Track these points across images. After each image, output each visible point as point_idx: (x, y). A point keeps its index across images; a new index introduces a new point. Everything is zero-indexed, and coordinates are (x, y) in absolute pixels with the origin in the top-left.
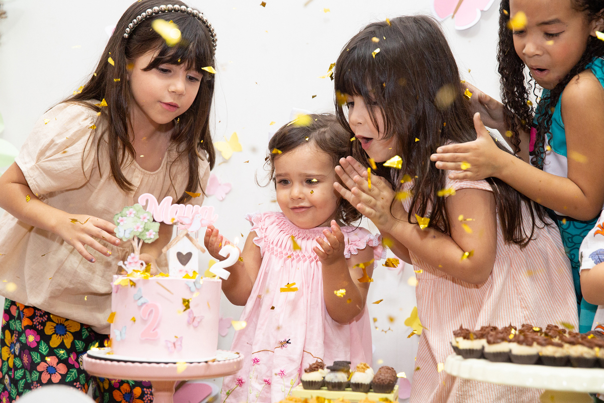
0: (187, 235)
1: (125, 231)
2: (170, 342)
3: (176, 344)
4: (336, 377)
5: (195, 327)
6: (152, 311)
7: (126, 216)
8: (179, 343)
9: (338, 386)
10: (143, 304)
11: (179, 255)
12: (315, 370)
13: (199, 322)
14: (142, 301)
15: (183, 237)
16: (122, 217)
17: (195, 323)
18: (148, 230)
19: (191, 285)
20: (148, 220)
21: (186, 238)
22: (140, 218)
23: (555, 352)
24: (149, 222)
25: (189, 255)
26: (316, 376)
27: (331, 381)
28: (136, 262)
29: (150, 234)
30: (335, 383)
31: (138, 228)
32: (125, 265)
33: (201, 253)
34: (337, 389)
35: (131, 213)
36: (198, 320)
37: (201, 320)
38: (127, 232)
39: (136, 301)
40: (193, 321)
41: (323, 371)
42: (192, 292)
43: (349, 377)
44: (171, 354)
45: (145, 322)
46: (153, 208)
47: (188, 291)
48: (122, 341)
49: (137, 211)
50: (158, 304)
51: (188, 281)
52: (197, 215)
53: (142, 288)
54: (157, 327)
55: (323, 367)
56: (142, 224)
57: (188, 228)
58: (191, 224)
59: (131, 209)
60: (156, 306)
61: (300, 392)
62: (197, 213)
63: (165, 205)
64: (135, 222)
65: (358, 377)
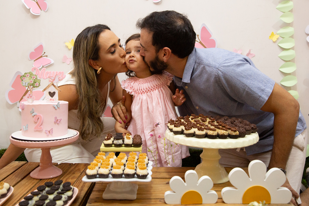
0: (53, 85)
1: (25, 83)
2: (47, 131)
3: (50, 132)
4: (118, 142)
5: (58, 124)
6: (39, 118)
7: (26, 77)
8: (51, 131)
9: (120, 146)
10: (34, 115)
11: (50, 93)
12: (109, 139)
14: (34, 114)
15: (51, 85)
16: (24, 77)
17: (58, 122)
18: (36, 83)
19: (56, 107)
21: (52, 86)
22: (32, 78)
23: (212, 133)
24: (36, 79)
25: (54, 93)
27: (116, 144)
28: (31, 97)
29: (37, 84)
30: (118, 144)
31: (31, 82)
32: (26, 98)
35: (28, 76)
36: (59, 121)
37: (60, 121)
38: (27, 84)
39: (32, 114)
41: (112, 139)
42: (56, 109)
43: (123, 141)
44: (48, 136)
45: (36, 123)
46: (38, 73)
47: (54, 109)
48: (26, 131)
49: (31, 75)
50: (41, 115)
51: (54, 105)
52: (57, 76)
53: (34, 108)
54: (41, 125)
55: (112, 137)
56: (33, 80)
57: (53, 81)
58: (54, 80)
59: (28, 74)
60: (40, 116)
61: (104, 148)
62: (57, 75)
63: (43, 71)
64: (30, 79)
65: (127, 141)
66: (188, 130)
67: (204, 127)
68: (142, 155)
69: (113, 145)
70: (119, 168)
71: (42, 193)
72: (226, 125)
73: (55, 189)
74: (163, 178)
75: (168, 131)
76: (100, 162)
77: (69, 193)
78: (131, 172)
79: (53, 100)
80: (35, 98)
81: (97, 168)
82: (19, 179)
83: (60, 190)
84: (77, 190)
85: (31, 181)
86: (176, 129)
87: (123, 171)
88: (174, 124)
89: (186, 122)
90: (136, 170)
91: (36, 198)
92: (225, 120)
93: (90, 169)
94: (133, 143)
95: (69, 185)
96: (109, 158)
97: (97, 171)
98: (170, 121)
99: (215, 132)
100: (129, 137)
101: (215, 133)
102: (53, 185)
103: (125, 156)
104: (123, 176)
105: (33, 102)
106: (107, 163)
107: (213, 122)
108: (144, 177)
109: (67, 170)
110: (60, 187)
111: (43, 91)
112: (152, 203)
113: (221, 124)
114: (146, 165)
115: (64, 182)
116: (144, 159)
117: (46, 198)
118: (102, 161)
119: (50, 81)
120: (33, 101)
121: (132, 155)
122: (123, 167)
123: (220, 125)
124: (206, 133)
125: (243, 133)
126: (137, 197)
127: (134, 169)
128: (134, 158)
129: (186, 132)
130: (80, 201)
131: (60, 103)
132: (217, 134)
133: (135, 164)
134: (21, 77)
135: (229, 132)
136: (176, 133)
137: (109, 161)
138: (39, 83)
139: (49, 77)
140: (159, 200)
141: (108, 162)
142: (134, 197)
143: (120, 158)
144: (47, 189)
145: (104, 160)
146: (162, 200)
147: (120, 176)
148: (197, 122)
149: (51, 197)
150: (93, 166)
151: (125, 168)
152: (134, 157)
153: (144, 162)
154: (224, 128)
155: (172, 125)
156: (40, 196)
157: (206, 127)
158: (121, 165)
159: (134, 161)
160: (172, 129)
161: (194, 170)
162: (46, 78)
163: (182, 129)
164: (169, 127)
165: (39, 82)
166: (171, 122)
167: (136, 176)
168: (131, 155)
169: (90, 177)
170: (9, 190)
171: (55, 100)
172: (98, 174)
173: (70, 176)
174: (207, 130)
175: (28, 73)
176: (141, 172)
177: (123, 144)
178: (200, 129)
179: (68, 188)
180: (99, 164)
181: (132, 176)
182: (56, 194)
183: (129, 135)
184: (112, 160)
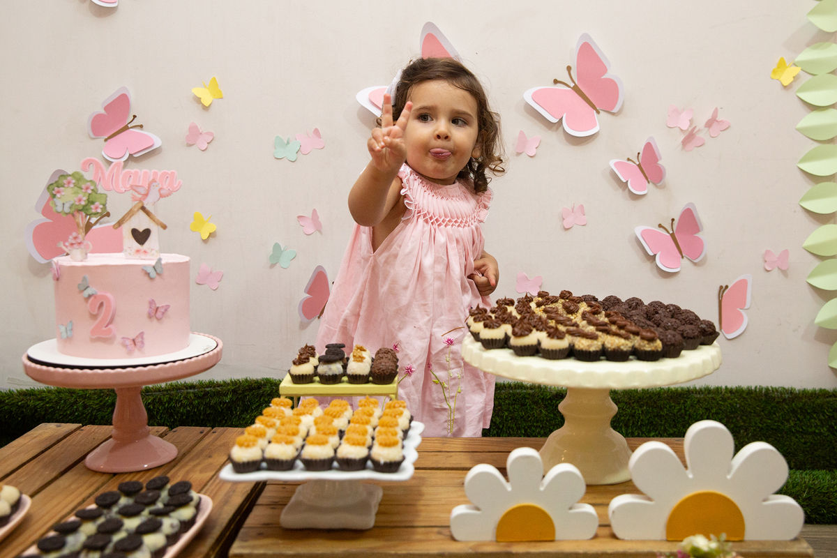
0: (143, 208)
1: (64, 204)
2: (128, 339)
3: (136, 341)
4: (330, 369)
5: (158, 319)
6: (102, 304)
7: (63, 186)
8: (140, 339)
9: (334, 379)
10: (90, 296)
11: (135, 232)
12: (305, 362)
13: (163, 313)
14: (89, 292)
15: (138, 210)
16: (58, 187)
17: (159, 314)
18: (93, 203)
19: (151, 270)
20: (92, 190)
21: (141, 212)
22: (82, 189)
23: (589, 346)
24: (94, 194)
25: (147, 233)
26: (306, 369)
27: (324, 373)
28: (80, 243)
29: (97, 208)
30: (329, 375)
31: (80, 200)
32: (66, 247)
33: (162, 229)
34: (331, 382)
35: (69, 183)
36: (163, 310)
37: (166, 310)
38: (67, 206)
39: (82, 291)
40: (156, 312)
41: (314, 361)
42: (152, 279)
43: (345, 367)
44: (130, 353)
45: (94, 317)
46: (100, 175)
47: (146, 278)
48: (69, 340)
49: (78, 180)
50: (109, 295)
51: (145, 266)
52: (155, 184)
53: (87, 276)
54: (111, 322)
55: (314, 356)
56: (84, 196)
57: (144, 199)
58: (146, 195)
59: (69, 178)
60: (106, 298)
61: (290, 388)
62: (154, 181)
63: (115, 170)
64: (76, 193)
65: (355, 367)
66: (521, 335)
67: (567, 329)
68: (393, 405)
69: (317, 378)
70: (323, 443)
71: (108, 513)
72: (629, 324)
73: (146, 501)
75: (469, 339)
76: (272, 426)
77: (186, 513)
78: (357, 452)
79: (145, 252)
80: (91, 246)
81: (262, 442)
82: (54, 474)
83: (160, 505)
84: (208, 504)
85: (85, 477)
86: (487, 334)
87: (335, 451)
88: (484, 320)
89: (519, 314)
90: (370, 448)
91: (89, 529)
92: (630, 307)
93: (241, 445)
94: (371, 373)
95: (186, 489)
96: (301, 414)
97: (263, 451)
98: (476, 312)
99: (595, 342)
100: (360, 357)
101: (594, 346)
102: (141, 489)
103: (346, 409)
104: (335, 464)
105: (86, 258)
106: (291, 427)
107: (595, 313)
108: (393, 466)
109: (193, 447)
110: (159, 496)
111: (116, 226)
112: (418, 537)
113: (615, 319)
114: (401, 434)
116: (397, 416)
117: (118, 527)
118: (278, 423)
119: (134, 199)
120: (86, 254)
121: (365, 406)
122: (334, 440)
123: (613, 323)
124: (570, 345)
125: (673, 345)
126: (376, 522)
127: (363, 444)
128: (370, 415)
129: (514, 341)
130: (216, 532)
131: (163, 262)
132: (601, 347)
133: (370, 429)
134: (51, 187)
135: (636, 341)
136: (489, 344)
137: (297, 424)
138: (104, 205)
139: (132, 188)
140: (436, 530)
141: (294, 426)
142: (370, 521)
143: (331, 415)
144: (123, 501)
145: (285, 420)
146: (445, 531)
147: (325, 465)
148: (549, 314)
149: (132, 524)
150: (252, 437)
151: (343, 441)
152: (371, 412)
153: (397, 425)
154: (623, 332)
155: (480, 321)
156: (101, 520)
157: (572, 328)
158: (330, 433)
159: (370, 421)
160: (479, 333)
162: (123, 190)
163: (506, 334)
164: (472, 329)
165: (103, 202)
166: (477, 314)
167: (369, 463)
168: (361, 406)
169: (241, 467)
170: (16, 506)
171: (149, 251)
172: (264, 460)
173: (198, 464)
174: (575, 338)
175: (70, 175)
176: (382, 453)
177: (344, 374)
178: (554, 334)
179: (182, 499)
180: (270, 433)
181: (360, 464)
182: (145, 514)
183: (362, 349)
184: (307, 421)
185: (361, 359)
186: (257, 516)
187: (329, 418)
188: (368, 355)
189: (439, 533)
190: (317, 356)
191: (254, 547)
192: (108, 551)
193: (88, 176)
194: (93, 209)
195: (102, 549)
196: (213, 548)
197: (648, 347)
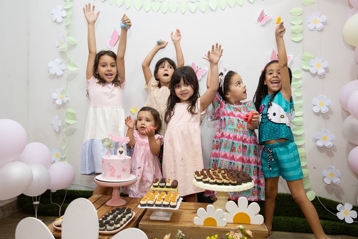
0: (122, 146)
3: (119, 176)
4: (162, 184)
5: (124, 172)
6: (112, 168)
7: (105, 141)
9: (163, 187)
10: (110, 166)
11: (120, 151)
14: (110, 165)
17: (124, 170)
18: (111, 145)
19: (123, 161)
20: (111, 142)
23: (220, 182)
25: (122, 152)
26: (156, 184)
28: (108, 154)
31: (108, 144)
33: (126, 151)
37: (126, 170)
38: (106, 145)
39: (108, 165)
41: (158, 182)
42: (123, 162)
43: (165, 184)
44: (118, 179)
45: (111, 171)
46: (112, 138)
47: (122, 162)
48: (105, 175)
49: (108, 140)
50: (114, 166)
52: (124, 141)
53: (110, 162)
54: (114, 172)
55: (158, 181)
58: (123, 143)
61: (153, 188)
64: (108, 142)
65: (168, 184)
66: (205, 179)
68: (176, 194)
69: (159, 186)
70: (160, 201)
73: (122, 212)
74: (191, 210)
76: (149, 197)
77: (130, 215)
78: (167, 203)
79: (122, 156)
81: (147, 200)
82: (100, 206)
83: (124, 213)
84: (134, 214)
85: (106, 207)
86: (198, 178)
87: (162, 203)
90: (170, 203)
91: (111, 216)
93: (142, 201)
94: (171, 186)
95: (130, 210)
97: (147, 202)
102: (121, 209)
103: (165, 194)
104: (162, 206)
105: (109, 157)
106: (153, 197)
107: (225, 173)
108: (174, 207)
109: (130, 202)
110: (124, 211)
114: (177, 200)
115: (127, 208)
117: (117, 216)
118: (150, 196)
122: (162, 200)
123: (228, 176)
124: (216, 181)
127: (168, 202)
128: (171, 195)
129: (203, 180)
130: (136, 220)
131: (126, 159)
133: (170, 199)
135: (231, 181)
136: (198, 180)
139: (120, 141)
142: (169, 219)
144: (117, 211)
147: (160, 206)
148: (214, 173)
149: (119, 216)
150: (145, 199)
151: (164, 201)
153: (176, 198)
155: (197, 175)
156: (113, 215)
157: (217, 177)
159: (170, 197)
160: (196, 178)
161: (212, 204)
163: (202, 178)
166: (196, 173)
167: (169, 206)
168: (169, 193)
169: (142, 205)
172: (147, 204)
176: (172, 204)
177: (165, 186)
178: (212, 178)
179: (129, 212)
180: (148, 198)
181: (167, 206)
182: (122, 214)
183: (170, 180)
184: (156, 196)
185: (169, 182)
186: (144, 217)
187: (161, 196)
188: (171, 182)
189: (184, 223)
190: (159, 181)
191: (144, 223)
192: (116, 220)
193: (110, 138)
194: (111, 146)
195: (114, 220)
196: (135, 223)
197: (233, 182)
